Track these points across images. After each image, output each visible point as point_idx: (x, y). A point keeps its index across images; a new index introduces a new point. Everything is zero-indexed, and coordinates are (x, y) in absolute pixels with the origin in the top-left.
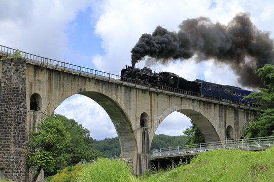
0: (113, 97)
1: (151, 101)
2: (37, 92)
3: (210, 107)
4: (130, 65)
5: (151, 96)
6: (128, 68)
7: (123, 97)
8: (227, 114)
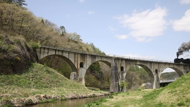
0: (146, 65)
1: (159, 66)
2: (122, 66)
3: (180, 65)
4: (177, 58)
5: (158, 64)
6: (176, 59)
7: (149, 65)
8: (187, 67)
